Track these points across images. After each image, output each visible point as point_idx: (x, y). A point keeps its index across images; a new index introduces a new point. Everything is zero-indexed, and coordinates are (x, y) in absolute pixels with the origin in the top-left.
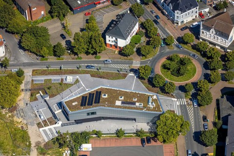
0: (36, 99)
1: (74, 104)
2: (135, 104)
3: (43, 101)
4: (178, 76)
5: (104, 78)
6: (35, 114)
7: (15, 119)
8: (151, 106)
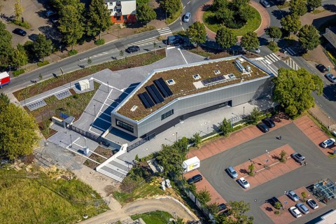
0: (53, 132)
1: (133, 110)
2: (223, 78)
3: (65, 130)
4: (240, 28)
5: (133, 66)
6: (70, 152)
7: (44, 169)
8: (247, 73)
